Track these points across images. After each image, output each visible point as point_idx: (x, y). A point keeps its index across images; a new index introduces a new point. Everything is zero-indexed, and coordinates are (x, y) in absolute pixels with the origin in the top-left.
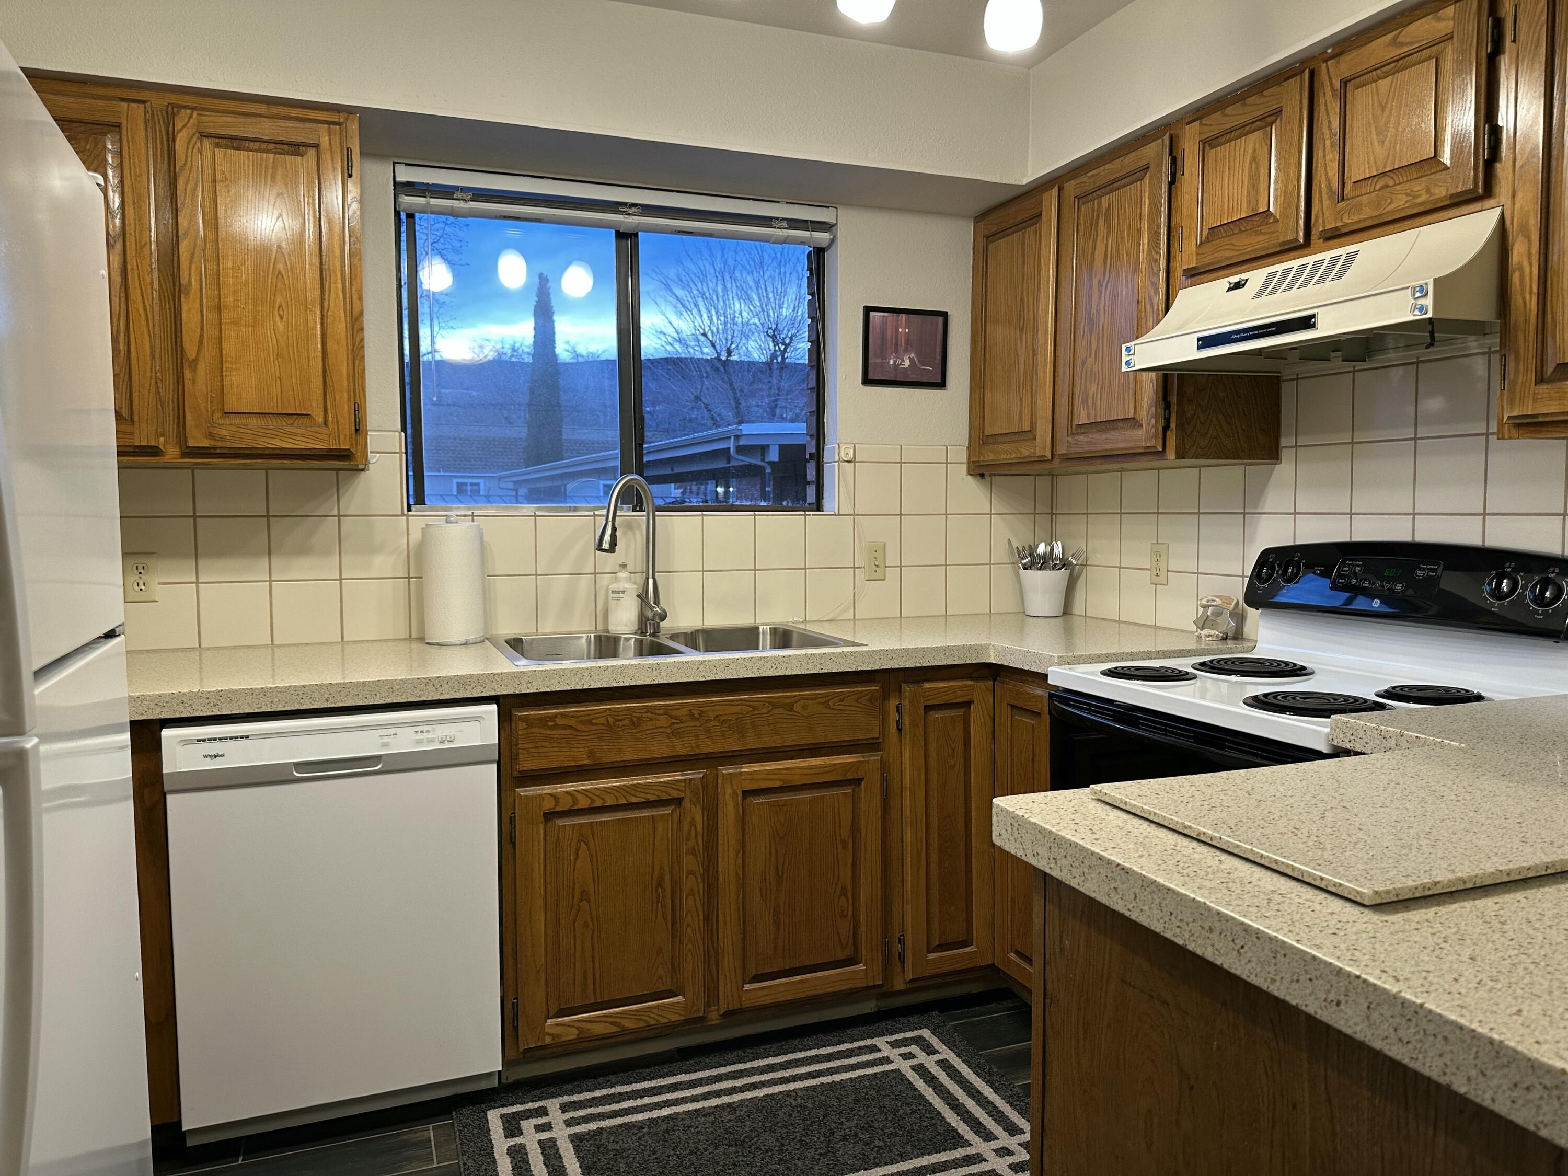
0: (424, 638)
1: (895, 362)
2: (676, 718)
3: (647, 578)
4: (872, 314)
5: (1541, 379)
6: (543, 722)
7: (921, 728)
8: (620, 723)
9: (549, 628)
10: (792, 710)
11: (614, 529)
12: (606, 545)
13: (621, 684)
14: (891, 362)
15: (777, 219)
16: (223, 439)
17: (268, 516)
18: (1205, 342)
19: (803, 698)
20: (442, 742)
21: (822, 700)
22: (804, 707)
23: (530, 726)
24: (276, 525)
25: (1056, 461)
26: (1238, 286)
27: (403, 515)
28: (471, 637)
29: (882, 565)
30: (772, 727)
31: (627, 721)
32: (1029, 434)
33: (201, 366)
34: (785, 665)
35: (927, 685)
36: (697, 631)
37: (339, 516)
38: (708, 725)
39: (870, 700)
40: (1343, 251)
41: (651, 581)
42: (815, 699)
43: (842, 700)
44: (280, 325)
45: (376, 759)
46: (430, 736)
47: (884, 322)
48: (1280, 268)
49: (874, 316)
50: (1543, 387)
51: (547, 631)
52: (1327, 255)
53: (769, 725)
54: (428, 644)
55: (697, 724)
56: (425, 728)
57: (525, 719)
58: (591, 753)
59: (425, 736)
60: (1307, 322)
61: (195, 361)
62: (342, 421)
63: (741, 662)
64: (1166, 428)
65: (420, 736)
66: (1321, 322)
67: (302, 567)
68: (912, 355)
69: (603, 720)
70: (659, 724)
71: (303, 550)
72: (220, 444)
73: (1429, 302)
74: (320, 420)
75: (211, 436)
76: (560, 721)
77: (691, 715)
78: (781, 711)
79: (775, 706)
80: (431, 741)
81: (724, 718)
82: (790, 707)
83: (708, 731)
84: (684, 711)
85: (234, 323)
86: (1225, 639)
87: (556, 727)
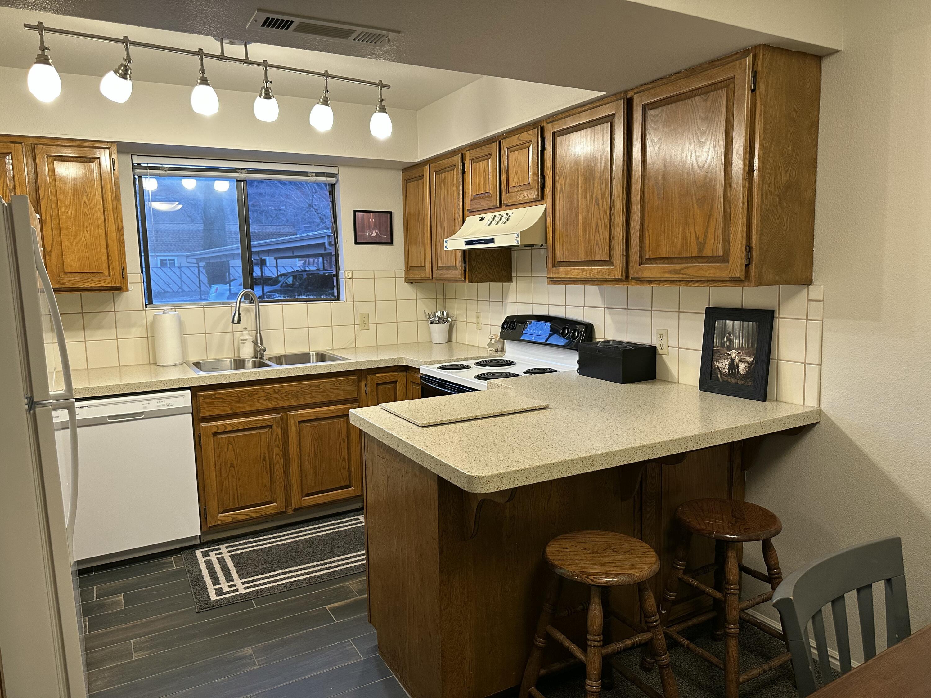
0: (156, 363)
1: (369, 234)
2: (268, 393)
3: (257, 334)
4: (357, 213)
5: (554, 266)
6: (210, 396)
7: (375, 393)
8: (244, 396)
9: (212, 356)
10: (319, 387)
11: (239, 314)
12: (236, 321)
13: (243, 380)
14: (367, 234)
15: (311, 172)
16: (65, 284)
17: (82, 313)
18: (468, 243)
19: (324, 382)
20: (168, 406)
21: (332, 383)
22: (324, 386)
23: (204, 398)
24: (86, 317)
25: (434, 280)
26: (482, 219)
27: (144, 310)
28: (177, 362)
29: (367, 323)
30: (310, 395)
31: (246, 395)
32: (423, 268)
33: (53, 254)
34: (315, 370)
35: (377, 375)
36: (281, 356)
37: (115, 311)
38: (282, 395)
39: (353, 382)
40: (509, 212)
41: (258, 335)
42: (329, 383)
43: (341, 383)
44: (87, 235)
45: (142, 413)
46: (163, 403)
47: (363, 217)
48: (493, 214)
49: (358, 214)
50: (554, 269)
51: (212, 357)
52: (506, 212)
53: (309, 394)
54: (158, 366)
55: (277, 395)
56: (161, 401)
57: (201, 395)
58: (232, 408)
59: (161, 404)
60: (491, 241)
61: (51, 251)
62: (116, 274)
63: (295, 369)
64: (465, 271)
65: (159, 404)
66: (495, 241)
67: (99, 335)
68: (377, 231)
69: (236, 395)
70: (260, 396)
71: (99, 327)
72: (63, 286)
73: (519, 239)
74: (107, 274)
75: (59, 283)
76: (217, 396)
77: (275, 392)
78: (314, 388)
79: (311, 386)
80: (164, 405)
81: (289, 392)
82: (318, 387)
83: (282, 398)
84: (271, 390)
85: (67, 235)
86: (497, 351)
87: (216, 398)
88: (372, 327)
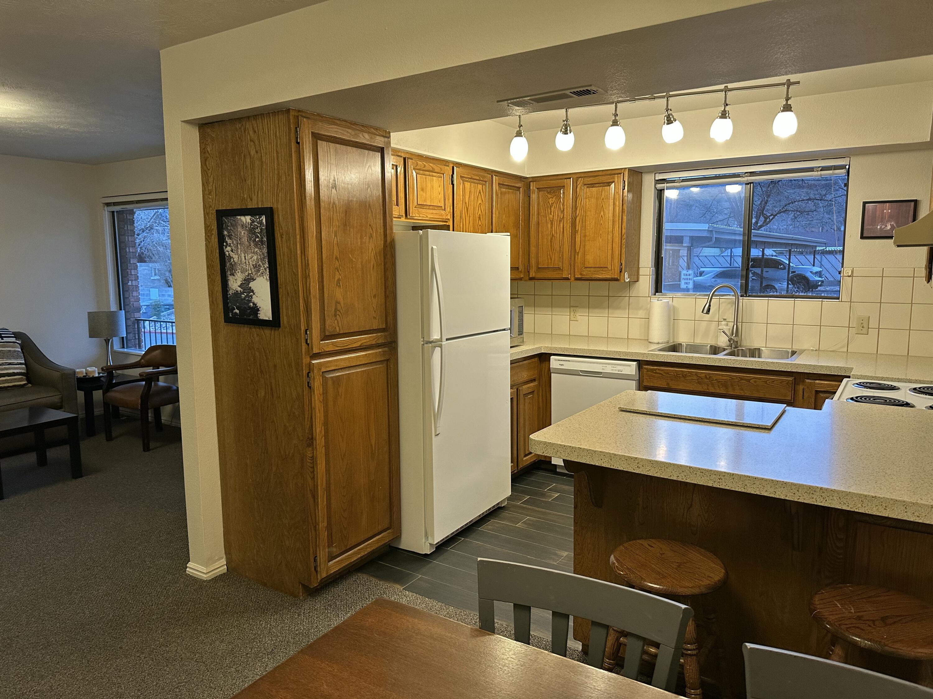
0: (648, 340)
1: (881, 227)
2: (700, 377)
4: (867, 205)
6: (652, 370)
7: (813, 400)
8: (679, 376)
9: (698, 341)
10: (750, 382)
11: (710, 306)
12: (705, 312)
13: (678, 362)
14: (879, 227)
15: (817, 167)
16: (584, 275)
17: (609, 296)
19: (755, 378)
20: (619, 371)
21: (764, 380)
22: (755, 382)
23: (648, 371)
24: (611, 299)
27: (649, 297)
28: (660, 341)
29: (866, 326)
30: (740, 387)
31: (681, 375)
33: (580, 254)
34: (745, 364)
35: (817, 382)
36: (755, 349)
37: (629, 297)
38: (713, 382)
39: (787, 383)
41: (735, 326)
42: (760, 379)
43: (774, 382)
44: (601, 240)
45: (601, 373)
46: (616, 369)
47: (875, 209)
49: (869, 206)
51: (698, 342)
53: (739, 386)
54: (650, 342)
55: (708, 380)
56: (614, 366)
57: (645, 368)
58: (668, 384)
59: (614, 368)
61: (578, 252)
62: (615, 269)
63: (726, 360)
65: (613, 368)
67: (618, 313)
68: (892, 223)
69: (672, 374)
70: (693, 378)
71: (618, 308)
72: (583, 277)
74: (610, 269)
75: (581, 274)
76: (657, 371)
77: (706, 377)
78: (745, 381)
79: (741, 379)
80: (615, 370)
81: (720, 380)
82: (749, 381)
83: (712, 384)
84: (703, 375)
85: (589, 241)
87: (656, 373)
88: (873, 333)
